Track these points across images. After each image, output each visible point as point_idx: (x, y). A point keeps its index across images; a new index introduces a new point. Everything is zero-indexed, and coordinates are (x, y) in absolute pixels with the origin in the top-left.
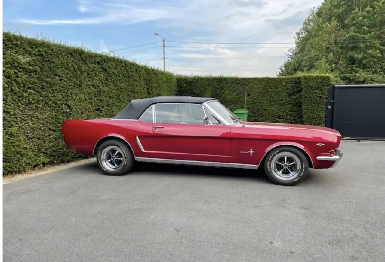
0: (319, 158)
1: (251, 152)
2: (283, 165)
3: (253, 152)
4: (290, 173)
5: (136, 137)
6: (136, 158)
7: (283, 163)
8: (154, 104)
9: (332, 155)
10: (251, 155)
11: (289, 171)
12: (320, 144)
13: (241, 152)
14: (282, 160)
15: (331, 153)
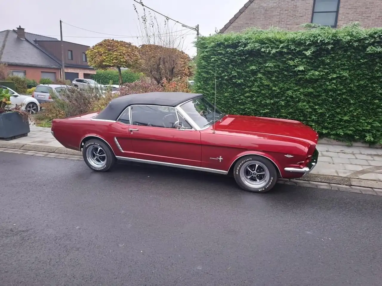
0: (287, 169)
1: (221, 158)
2: (253, 172)
3: (222, 158)
4: (256, 181)
5: (114, 138)
6: (116, 156)
7: (253, 171)
8: (130, 105)
9: (302, 167)
10: (220, 162)
11: (256, 179)
12: (289, 155)
13: (210, 158)
14: (252, 167)
15: (301, 164)
